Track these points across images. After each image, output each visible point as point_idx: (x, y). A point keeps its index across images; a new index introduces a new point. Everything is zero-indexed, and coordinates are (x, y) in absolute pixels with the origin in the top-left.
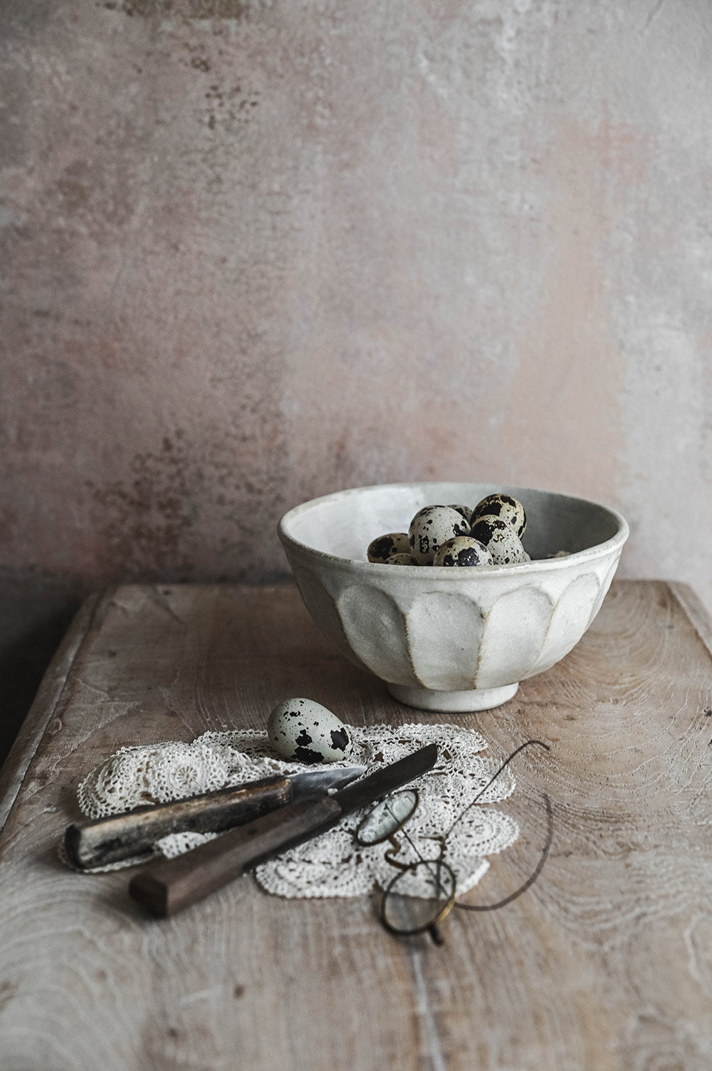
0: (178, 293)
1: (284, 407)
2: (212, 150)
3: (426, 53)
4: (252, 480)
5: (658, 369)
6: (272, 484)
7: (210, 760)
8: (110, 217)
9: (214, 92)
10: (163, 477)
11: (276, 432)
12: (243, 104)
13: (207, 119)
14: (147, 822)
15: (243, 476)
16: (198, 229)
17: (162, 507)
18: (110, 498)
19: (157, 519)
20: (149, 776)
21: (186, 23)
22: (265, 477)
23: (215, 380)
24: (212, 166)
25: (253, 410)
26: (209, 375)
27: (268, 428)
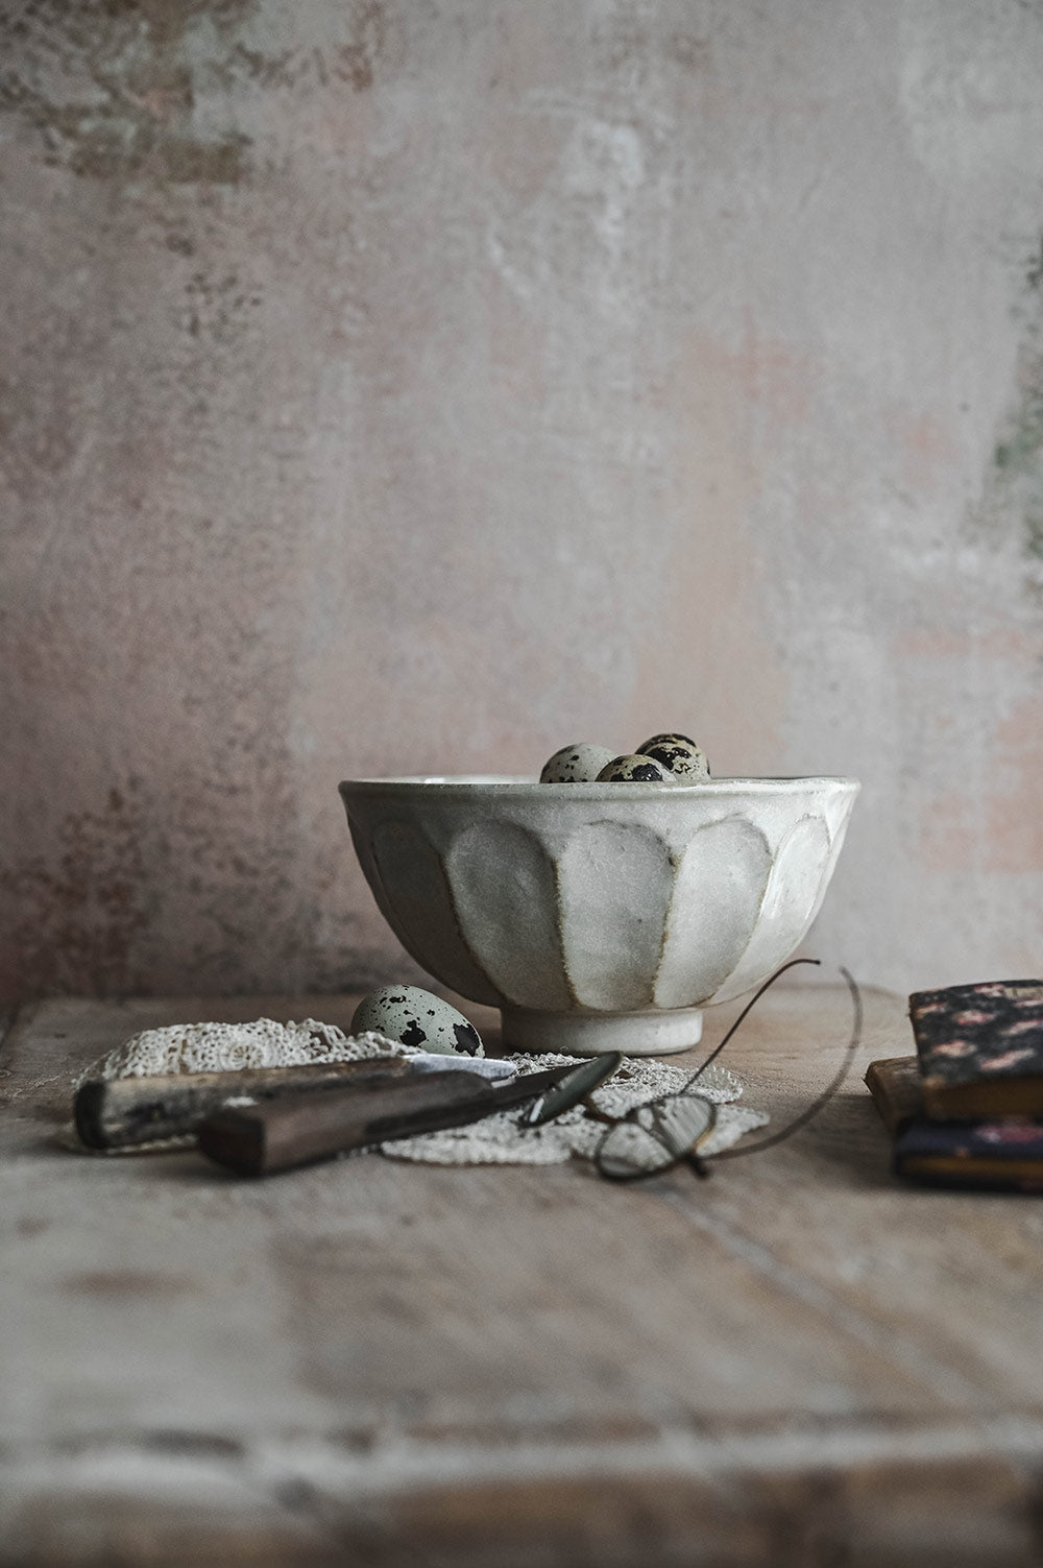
0: (138, 571)
1: (292, 742)
2: (195, 365)
3: (499, 238)
4: (243, 853)
5: (834, 687)
6: (274, 862)
7: (281, 1038)
8: (40, 459)
9: (199, 284)
10: (108, 851)
11: (280, 781)
12: (239, 302)
13: (186, 320)
14: (203, 1085)
15: (229, 847)
16: (171, 477)
17: (104, 896)
18: (25, 883)
19: (96, 916)
20: (188, 1058)
21: (160, 187)
22: (262, 850)
23: (190, 702)
24: (193, 389)
25: (247, 748)
26: (181, 694)
27: (269, 774)
